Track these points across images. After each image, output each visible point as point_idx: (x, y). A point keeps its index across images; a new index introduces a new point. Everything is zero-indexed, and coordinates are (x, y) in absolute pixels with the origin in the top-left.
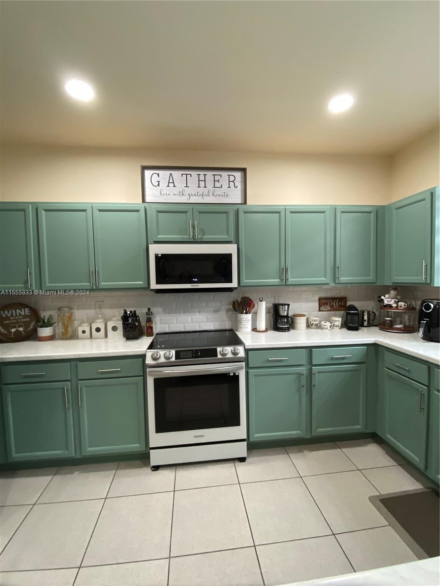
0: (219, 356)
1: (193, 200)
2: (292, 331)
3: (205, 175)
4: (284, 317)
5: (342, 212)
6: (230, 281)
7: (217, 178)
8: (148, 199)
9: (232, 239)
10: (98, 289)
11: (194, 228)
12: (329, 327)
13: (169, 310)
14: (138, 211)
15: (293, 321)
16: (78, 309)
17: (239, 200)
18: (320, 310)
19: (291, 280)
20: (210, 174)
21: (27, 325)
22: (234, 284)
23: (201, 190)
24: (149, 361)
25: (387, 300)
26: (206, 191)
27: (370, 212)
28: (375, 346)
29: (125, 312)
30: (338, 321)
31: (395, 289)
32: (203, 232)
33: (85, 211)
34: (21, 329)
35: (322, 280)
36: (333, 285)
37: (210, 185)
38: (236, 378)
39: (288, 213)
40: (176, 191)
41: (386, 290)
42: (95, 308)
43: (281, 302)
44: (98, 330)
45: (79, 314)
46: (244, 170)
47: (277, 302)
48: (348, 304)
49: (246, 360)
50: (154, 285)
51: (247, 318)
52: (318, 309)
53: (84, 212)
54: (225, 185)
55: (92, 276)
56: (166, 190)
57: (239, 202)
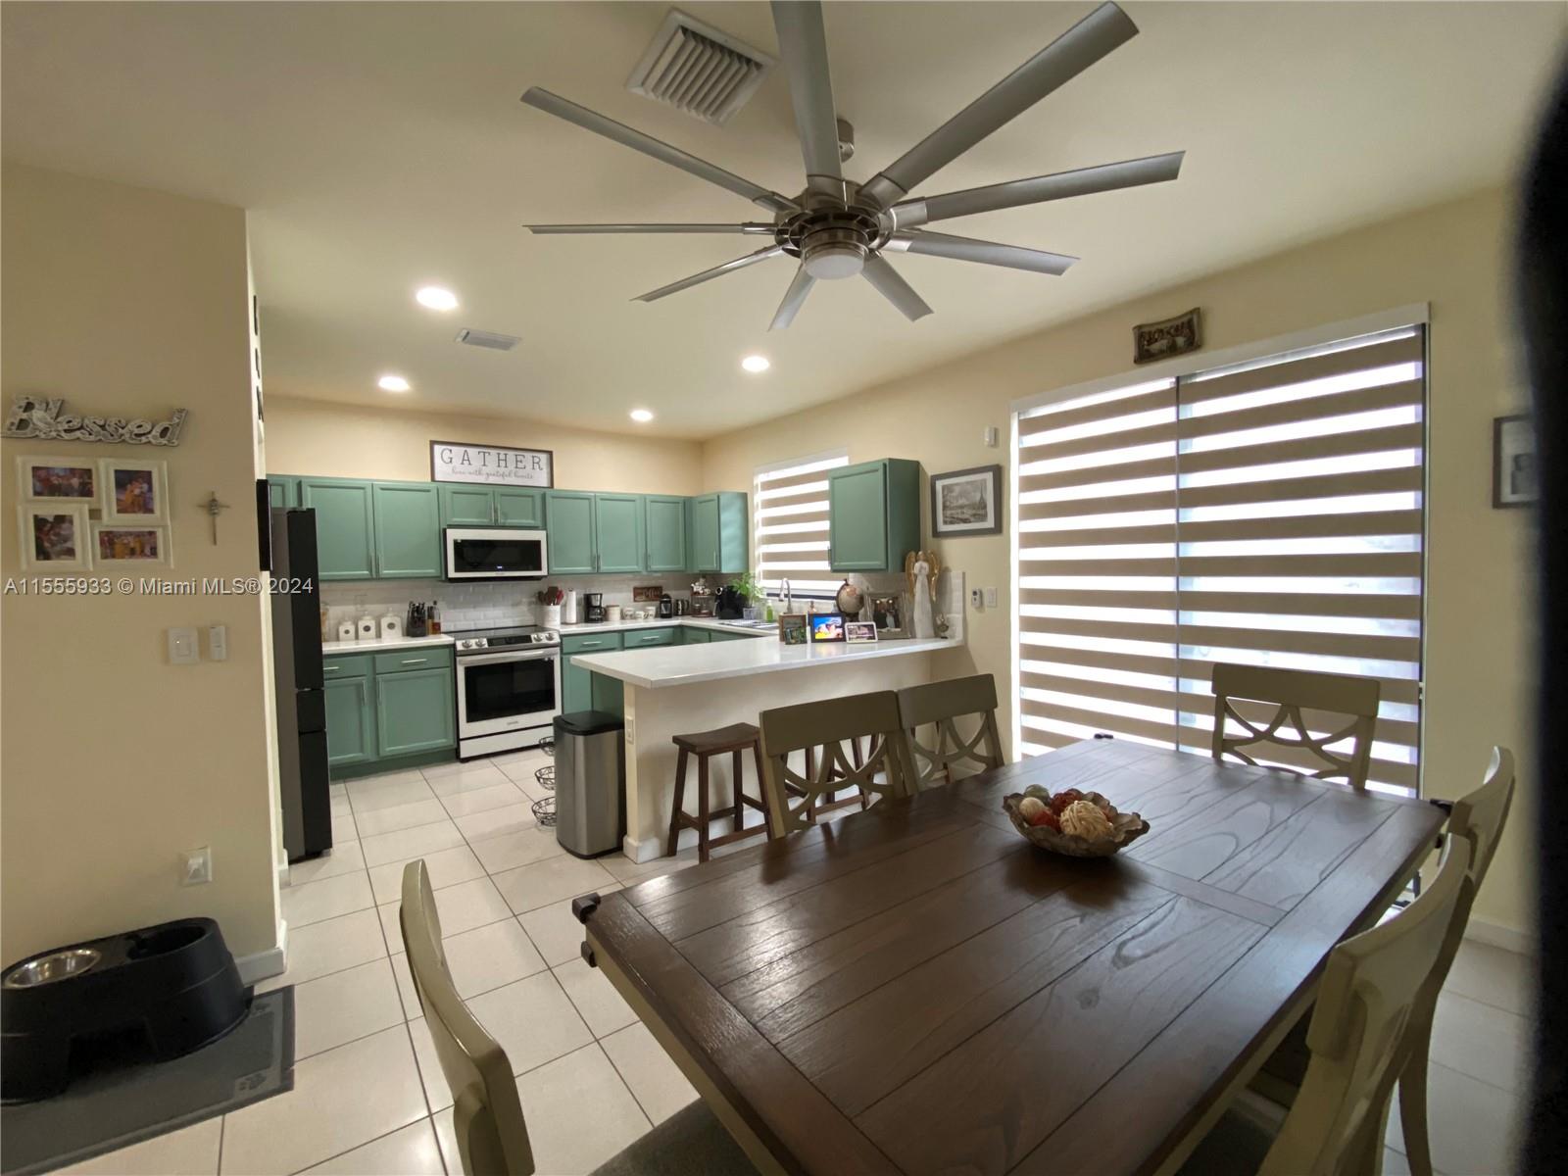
0: (534, 642)
1: (492, 480)
2: (605, 623)
3: (506, 455)
4: (596, 607)
5: (651, 502)
6: (540, 569)
7: (519, 458)
8: (438, 477)
9: (539, 523)
10: (379, 579)
11: (496, 511)
12: (643, 616)
13: (454, 605)
14: (426, 491)
15: (606, 611)
17: (544, 483)
18: (635, 601)
19: (603, 568)
20: (511, 454)
22: (544, 572)
23: (502, 470)
24: (460, 647)
25: (697, 588)
26: (507, 471)
27: (678, 503)
28: (681, 627)
29: (412, 605)
30: (652, 610)
31: (704, 576)
32: (506, 516)
33: (363, 488)
35: (634, 568)
36: (645, 573)
37: (511, 466)
38: (551, 663)
39: (599, 502)
40: (472, 469)
41: (695, 578)
42: (356, 604)
43: (593, 592)
44: (367, 629)
46: (550, 453)
47: (588, 593)
48: (664, 593)
49: (560, 645)
51: (555, 610)
52: (632, 600)
53: (362, 491)
54: (529, 466)
55: (372, 564)
56: (460, 467)
57: (545, 485)
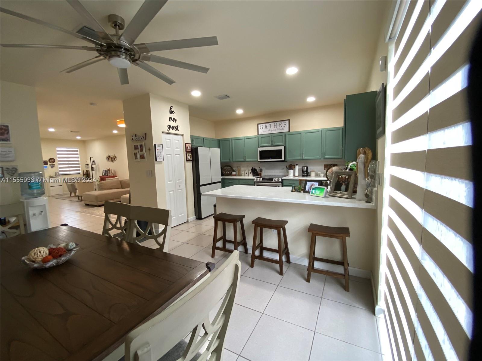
0: (274, 181)
1: (273, 132)
2: (309, 177)
3: (276, 123)
4: (304, 171)
5: (326, 131)
6: (282, 159)
7: (280, 124)
8: (259, 134)
9: (284, 143)
10: (246, 161)
11: (271, 141)
12: (323, 176)
13: (267, 169)
14: (256, 138)
15: (309, 173)
16: (242, 167)
17: (287, 131)
19: (305, 158)
20: (278, 123)
21: (230, 171)
23: (275, 129)
24: (255, 180)
27: (340, 130)
29: (252, 168)
32: (274, 143)
33: (243, 139)
34: (228, 172)
36: (323, 159)
37: (278, 127)
39: (304, 134)
40: (267, 130)
42: (245, 167)
43: (304, 166)
44: (246, 173)
45: (242, 169)
46: (289, 120)
47: (302, 166)
49: (282, 182)
50: (259, 160)
51: (292, 171)
52: (323, 169)
54: (283, 126)
55: (244, 157)
56: (264, 130)
57: (288, 131)
